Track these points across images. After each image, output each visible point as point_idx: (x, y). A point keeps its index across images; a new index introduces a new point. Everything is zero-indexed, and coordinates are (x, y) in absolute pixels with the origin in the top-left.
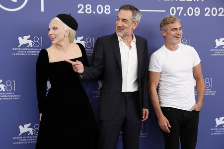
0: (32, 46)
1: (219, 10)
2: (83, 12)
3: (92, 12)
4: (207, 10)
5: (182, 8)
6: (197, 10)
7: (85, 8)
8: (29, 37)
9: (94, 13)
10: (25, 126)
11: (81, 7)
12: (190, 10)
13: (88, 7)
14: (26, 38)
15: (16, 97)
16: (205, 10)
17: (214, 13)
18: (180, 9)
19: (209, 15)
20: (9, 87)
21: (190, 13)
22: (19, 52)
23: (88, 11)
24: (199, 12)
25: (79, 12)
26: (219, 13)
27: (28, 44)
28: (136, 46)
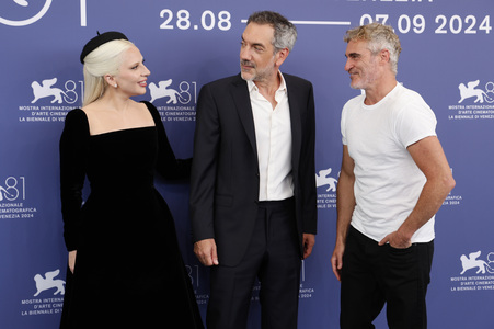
0: (60, 102)
1: (466, 21)
2: (172, 27)
3: (192, 26)
4: (441, 21)
5: (386, 17)
6: (419, 21)
7: (175, 18)
8: (54, 81)
9: (196, 27)
10: (47, 275)
11: (166, 15)
12: (404, 21)
13: (183, 15)
14: (48, 83)
15: (27, 213)
16: (437, 21)
17: (456, 27)
18: (381, 20)
19: (445, 32)
20: (12, 191)
21: (404, 28)
22: (33, 114)
23: (183, 23)
24: (423, 25)
25: (164, 26)
26: (465, 26)
27: (53, 97)
28: (286, 99)
